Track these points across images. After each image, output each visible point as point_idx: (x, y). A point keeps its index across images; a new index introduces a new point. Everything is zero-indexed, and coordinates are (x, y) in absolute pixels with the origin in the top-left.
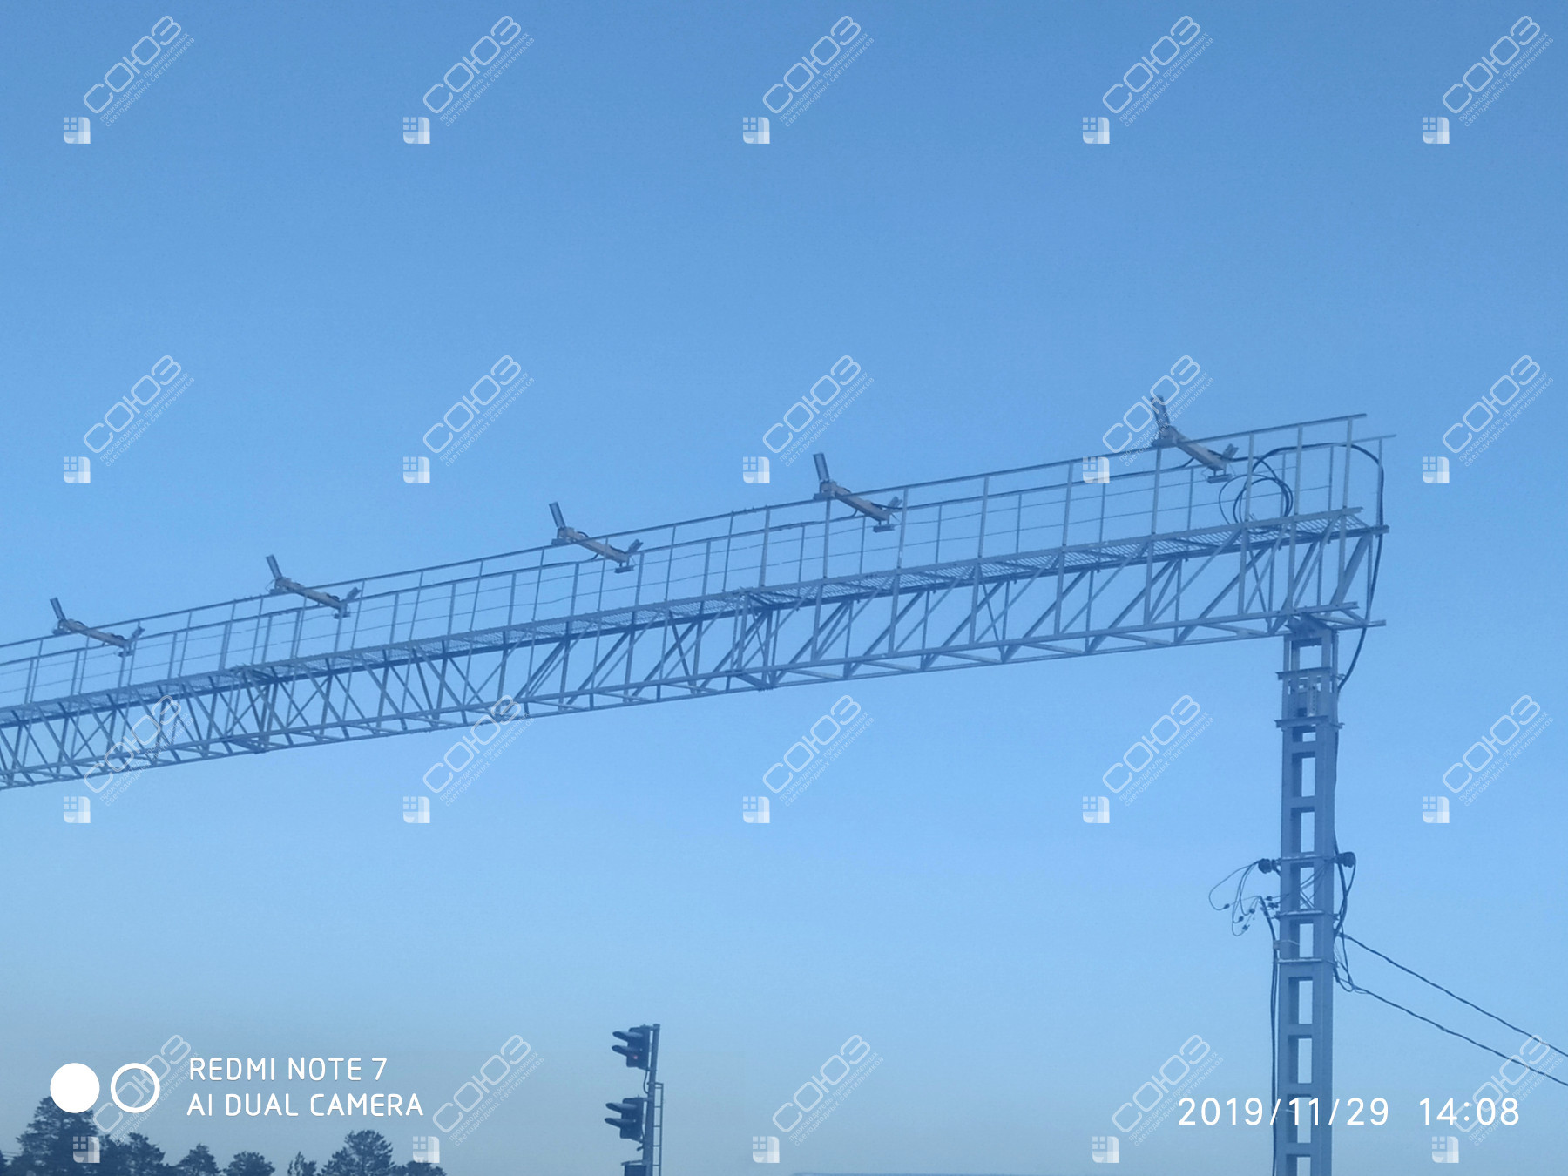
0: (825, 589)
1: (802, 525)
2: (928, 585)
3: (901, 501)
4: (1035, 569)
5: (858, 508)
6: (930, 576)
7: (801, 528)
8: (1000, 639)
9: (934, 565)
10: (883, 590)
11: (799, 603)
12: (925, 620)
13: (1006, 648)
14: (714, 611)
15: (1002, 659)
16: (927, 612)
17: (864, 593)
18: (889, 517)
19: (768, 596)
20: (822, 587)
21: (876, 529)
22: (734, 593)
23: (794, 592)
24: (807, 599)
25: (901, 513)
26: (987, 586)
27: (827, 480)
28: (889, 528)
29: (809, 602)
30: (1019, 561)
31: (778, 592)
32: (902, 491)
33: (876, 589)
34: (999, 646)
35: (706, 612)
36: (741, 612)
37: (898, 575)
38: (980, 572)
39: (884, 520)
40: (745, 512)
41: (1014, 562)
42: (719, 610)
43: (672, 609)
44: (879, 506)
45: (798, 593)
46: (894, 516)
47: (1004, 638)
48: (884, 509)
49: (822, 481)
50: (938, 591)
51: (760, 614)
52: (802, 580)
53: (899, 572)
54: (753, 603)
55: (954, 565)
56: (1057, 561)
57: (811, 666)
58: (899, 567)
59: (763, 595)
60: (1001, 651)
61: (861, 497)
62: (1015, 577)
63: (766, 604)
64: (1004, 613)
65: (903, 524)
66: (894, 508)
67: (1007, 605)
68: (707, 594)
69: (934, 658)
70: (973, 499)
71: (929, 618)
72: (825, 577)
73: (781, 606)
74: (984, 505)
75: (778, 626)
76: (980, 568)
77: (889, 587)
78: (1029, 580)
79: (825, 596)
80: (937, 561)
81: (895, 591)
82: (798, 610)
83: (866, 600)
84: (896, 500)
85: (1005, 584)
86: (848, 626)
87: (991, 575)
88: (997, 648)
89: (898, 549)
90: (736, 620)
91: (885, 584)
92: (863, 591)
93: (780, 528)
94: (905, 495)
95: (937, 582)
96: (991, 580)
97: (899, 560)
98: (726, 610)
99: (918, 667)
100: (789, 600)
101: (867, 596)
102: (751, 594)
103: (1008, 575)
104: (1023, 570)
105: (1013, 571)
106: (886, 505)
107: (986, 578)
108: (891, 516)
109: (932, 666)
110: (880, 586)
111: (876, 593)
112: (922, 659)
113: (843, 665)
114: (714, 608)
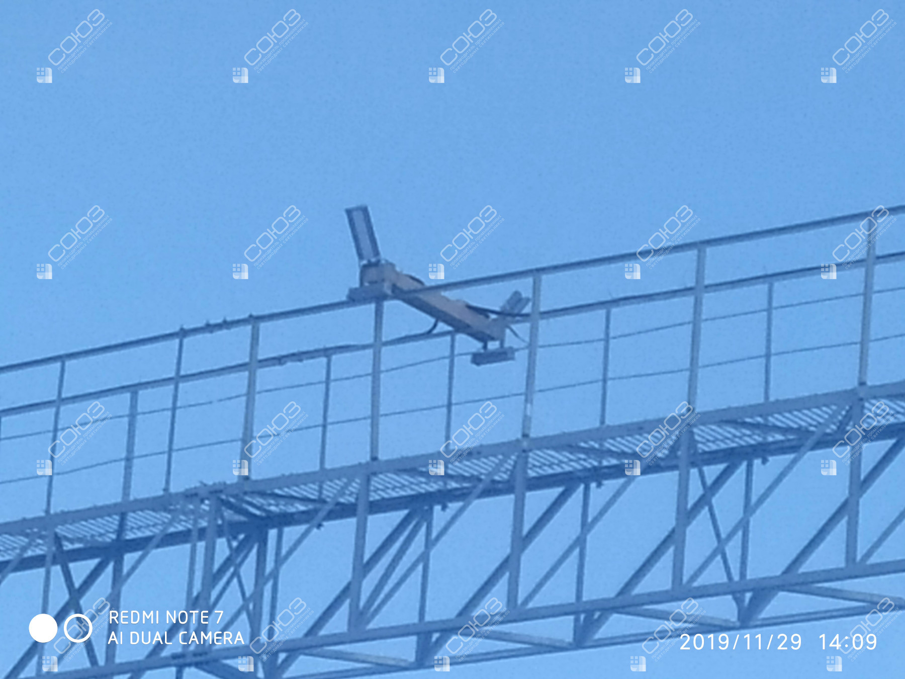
0: (375, 482)
1: (327, 352)
2: (585, 469)
3: (528, 300)
4: (803, 433)
5: (439, 315)
6: (588, 451)
7: (324, 360)
8: (736, 578)
9: (598, 429)
10: (494, 482)
11: (322, 514)
12: (580, 542)
13: (748, 595)
14: (148, 533)
15: (739, 619)
16: (586, 526)
17: (456, 489)
18: (503, 333)
19: (258, 500)
20: (368, 480)
21: (478, 359)
22: (191, 495)
23: (311, 491)
24: (338, 504)
25: (527, 325)
26: (705, 469)
27: (373, 260)
28: (503, 355)
29: (342, 511)
30: (770, 419)
31: (277, 491)
32: (530, 280)
33: (480, 480)
34: (733, 593)
35: (130, 536)
36: (202, 533)
37: (524, 451)
38: (693, 443)
39: (493, 339)
40: (209, 328)
41: (759, 419)
42: (156, 530)
43: (60, 530)
44: (484, 312)
45: (320, 492)
46: (512, 330)
47: (743, 574)
48: (493, 316)
49: (365, 262)
50: (605, 482)
51: (241, 537)
52: (328, 466)
53: (525, 444)
54: (228, 514)
55: (640, 428)
56: (848, 417)
57: (351, 642)
58: (525, 436)
59: (248, 498)
60: (739, 601)
61: (446, 294)
62: (763, 451)
63: (255, 515)
64: (743, 526)
65: (532, 347)
66: (514, 316)
67: (749, 508)
68: (131, 498)
69: (600, 622)
70: (674, 293)
71: (589, 537)
72: (374, 459)
73: (286, 520)
74: (698, 304)
75: (280, 560)
76: (692, 433)
77: (505, 477)
78: (791, 456)
79: (374, 497)
80: (602, 422)
81: (519, 482)
82: (319, 526)
83: (459, 504)
84: (517, 299)
85: (744, 465)
86: (424, 558)
87: (714, 447)
88: (730, 597)
89: (523, 397)
90: (193, 551)
91: (497, 468)
92: (453, 485)
93: (279, 360)
94: (536, 289)
95: (605, 463)
96: (712, 457)
97: (526, 420)
98: (172, 530)
99: (568, 637)
100: (301, 508)
101: (462, 495)
102: (223, 497)
103: (751, 446)
104: (779, 437)
105: (760, 439)
106: (497, 309)
107: (705, 453)
108: (508, 331)
109: (597, 636)
110: (489, 474)
111: (481, 486)
112: (577, 620)
113: (413, 639)
114: (148, 526)
